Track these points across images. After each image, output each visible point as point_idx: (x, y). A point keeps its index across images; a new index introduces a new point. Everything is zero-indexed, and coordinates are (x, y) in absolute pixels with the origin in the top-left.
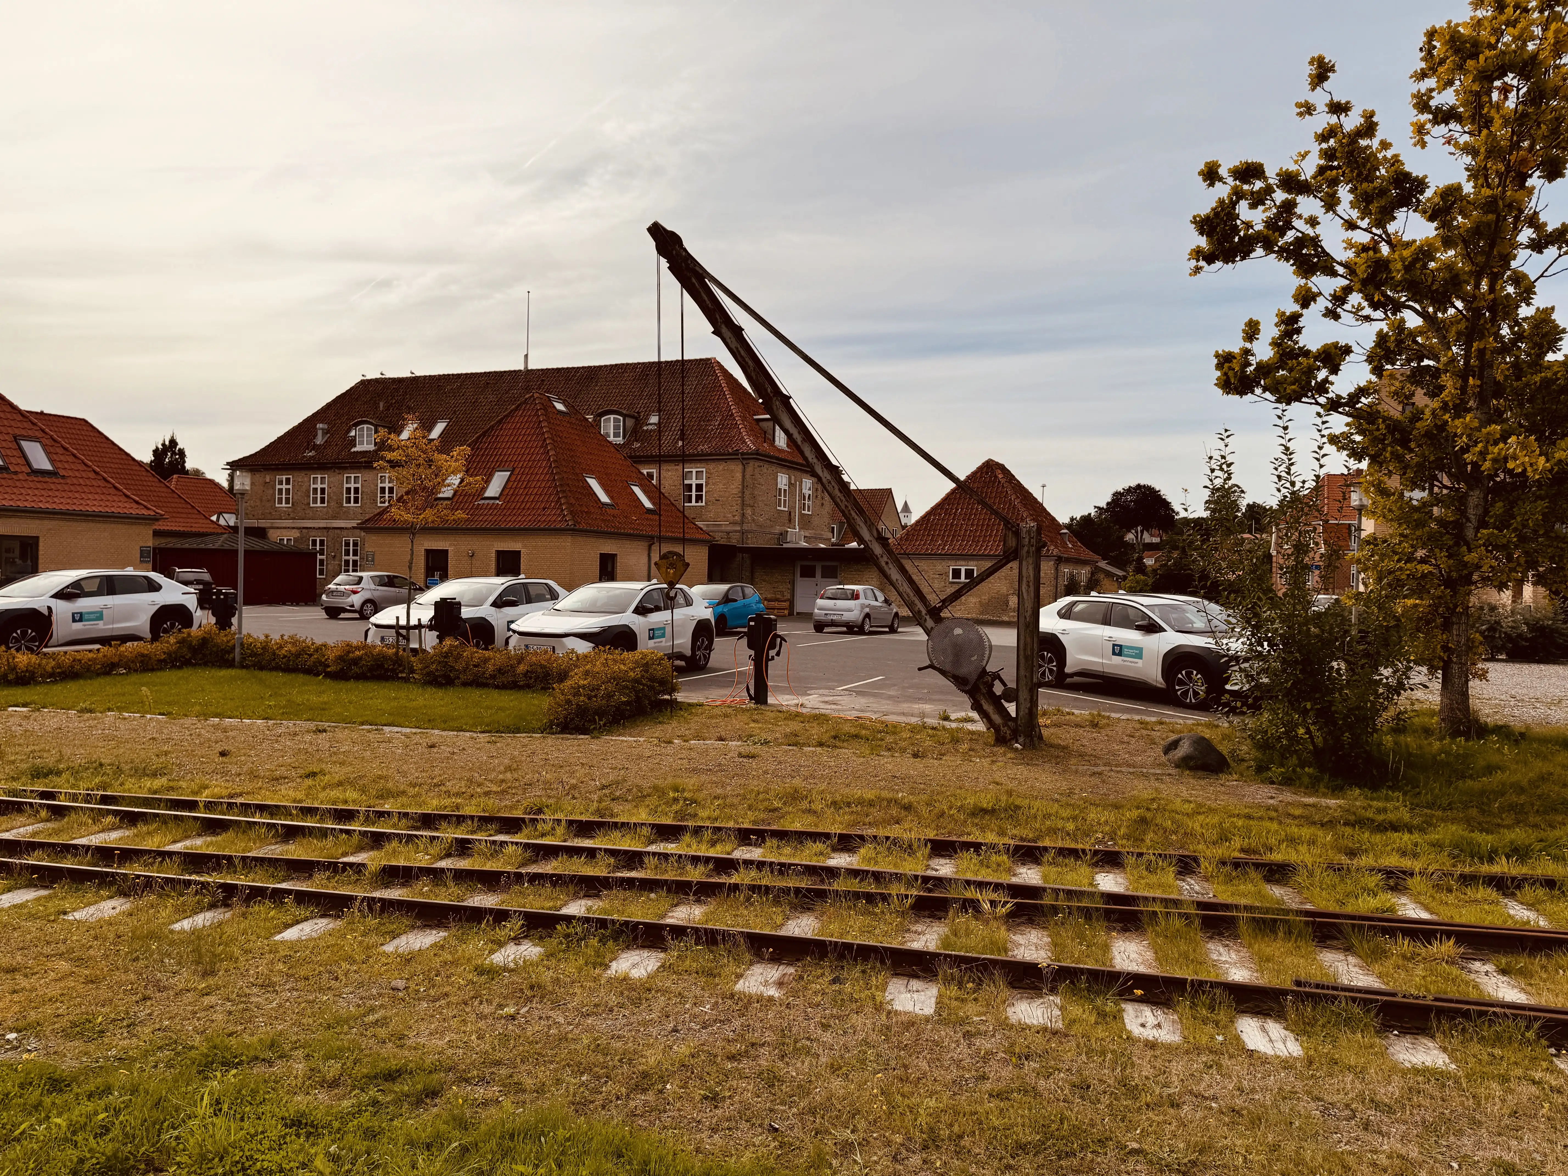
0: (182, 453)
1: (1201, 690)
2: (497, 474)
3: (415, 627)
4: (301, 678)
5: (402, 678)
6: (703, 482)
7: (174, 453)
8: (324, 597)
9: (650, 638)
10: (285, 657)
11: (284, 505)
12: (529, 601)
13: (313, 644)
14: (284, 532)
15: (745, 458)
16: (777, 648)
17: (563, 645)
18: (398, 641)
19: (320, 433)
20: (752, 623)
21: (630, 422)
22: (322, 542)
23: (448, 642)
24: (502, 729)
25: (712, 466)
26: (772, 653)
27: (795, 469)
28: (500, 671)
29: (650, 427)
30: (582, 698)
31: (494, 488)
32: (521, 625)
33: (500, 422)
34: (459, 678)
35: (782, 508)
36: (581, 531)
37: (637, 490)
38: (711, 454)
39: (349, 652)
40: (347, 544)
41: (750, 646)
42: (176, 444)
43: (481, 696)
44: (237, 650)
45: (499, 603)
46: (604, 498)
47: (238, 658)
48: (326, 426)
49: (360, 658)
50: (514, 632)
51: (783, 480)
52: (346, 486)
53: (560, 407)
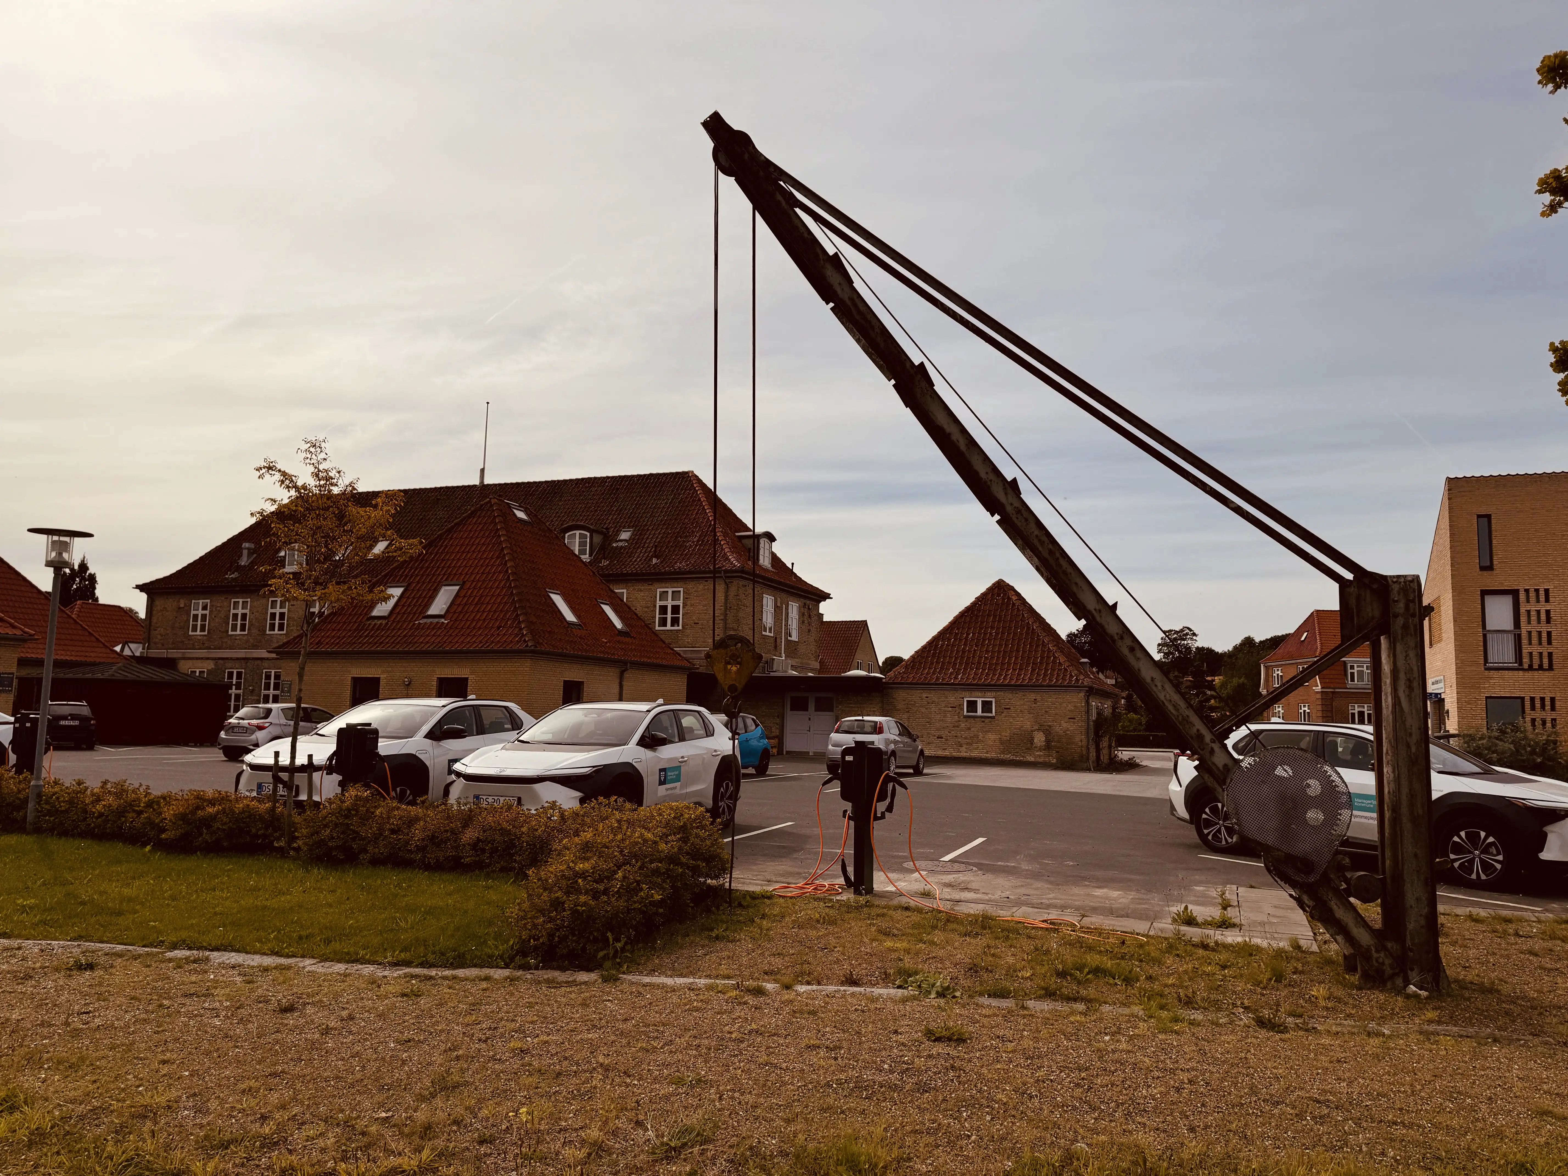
0: (93, 579)
1: (1497, 860)
2: (444, 588)
3: (302, 768)
4: (118, 849)
5: (280, 849)
6: (680, 603)
7: (83, 579)
8: (223, 734)
9: (661, 783)
10: (101, 815)
11: (198, 633)
12: (481, 731)
13: (147, 794)
14: (199, 663)
15: (731, 575)
16: (888, 800)
17: (535, 797)
18: (275, 790)
19: (245, 552)
20: (849, 758)
21: (598, 539)
22: (239, 675)
23: (352, 792)
24: (431, 958)
25: (690, 585)
26: (881, 807)
27: (783, 590)
28: (433, 839)
29: (620, 544)
30: (583, 898)
31: (439, 605)
32: (471, 765)
33: (449, 531)
34: (366, 851)
35: (768, 633)
36: (542, 653)
37: (607, 609)
38: (690, 572)
39: (198, 808)
40: (268, 677)
41: (845, 796)
42: (87, 569)
43: (399, 885)
44: (31, 805)
45: (437, 734)
46: (570, 616)
47: (30, 817)
48: (252, 546)
49: (213, 818)
50: (459, 774)
51: (768, 602)
52: (270, 611)
53: (521, 515)
